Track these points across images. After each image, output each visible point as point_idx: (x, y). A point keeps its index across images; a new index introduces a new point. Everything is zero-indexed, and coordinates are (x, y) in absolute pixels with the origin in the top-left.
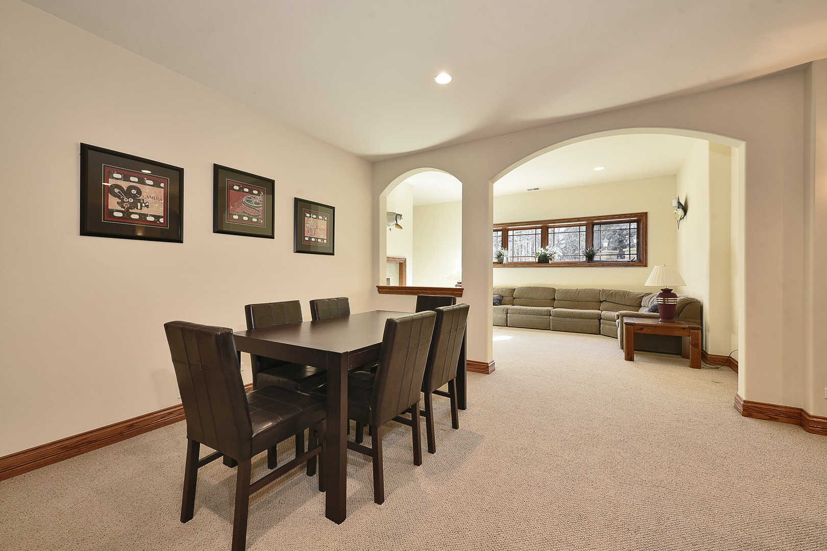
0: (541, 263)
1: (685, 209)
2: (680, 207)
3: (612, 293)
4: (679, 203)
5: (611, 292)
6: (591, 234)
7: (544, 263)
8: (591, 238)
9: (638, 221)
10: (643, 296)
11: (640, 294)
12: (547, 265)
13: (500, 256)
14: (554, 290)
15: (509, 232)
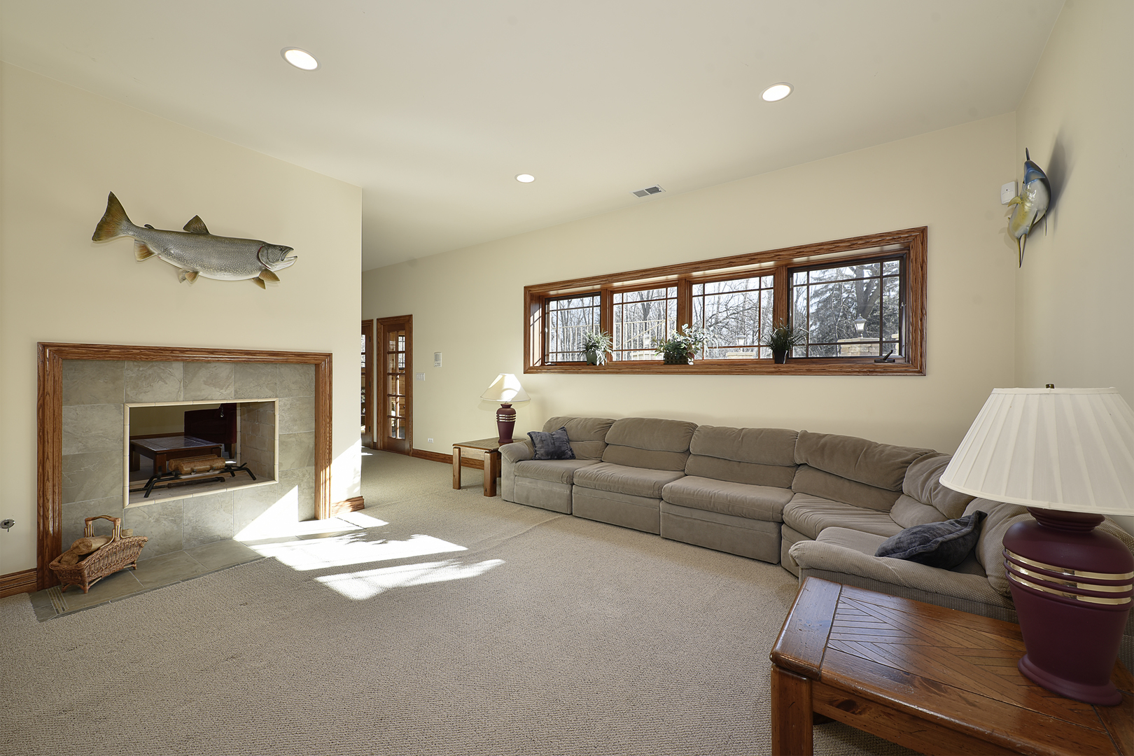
0: (672, 364)
1: (1053, 186)
2: (1033, 176)
3: (824, 446)
4: (1030, 165)
5: (823, 441)
6: (785, 292)
7: (676, 363)
8: (785, 302)
9: (902, 257)
10: (909, 462)
11: (898, 455)
12: (682, 368)
13: (590, 348)
14: (691, 428)
15: (615, 295)
